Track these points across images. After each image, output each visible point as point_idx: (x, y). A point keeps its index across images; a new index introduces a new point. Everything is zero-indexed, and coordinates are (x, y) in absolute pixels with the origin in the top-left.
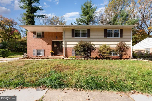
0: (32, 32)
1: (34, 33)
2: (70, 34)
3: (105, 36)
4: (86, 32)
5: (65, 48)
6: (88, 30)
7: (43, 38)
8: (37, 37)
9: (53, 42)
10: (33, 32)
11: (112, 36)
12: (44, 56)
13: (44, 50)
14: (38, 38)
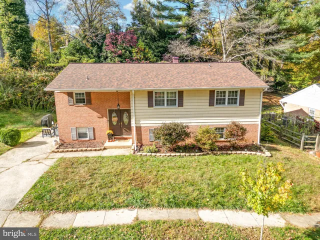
0: (64, 93)
1: (70, 94)
2: (145, 101)
3: (211, 104)
4: (175, 97)
5: (136, 127)
6: (179, 92)
7: (89, 106)
8: (77, 102)
9: (111, 112)
10: (67, 92)
11: (224, 103)
12: (95, 139)
13: (94, 129)
14: (78, 105)
